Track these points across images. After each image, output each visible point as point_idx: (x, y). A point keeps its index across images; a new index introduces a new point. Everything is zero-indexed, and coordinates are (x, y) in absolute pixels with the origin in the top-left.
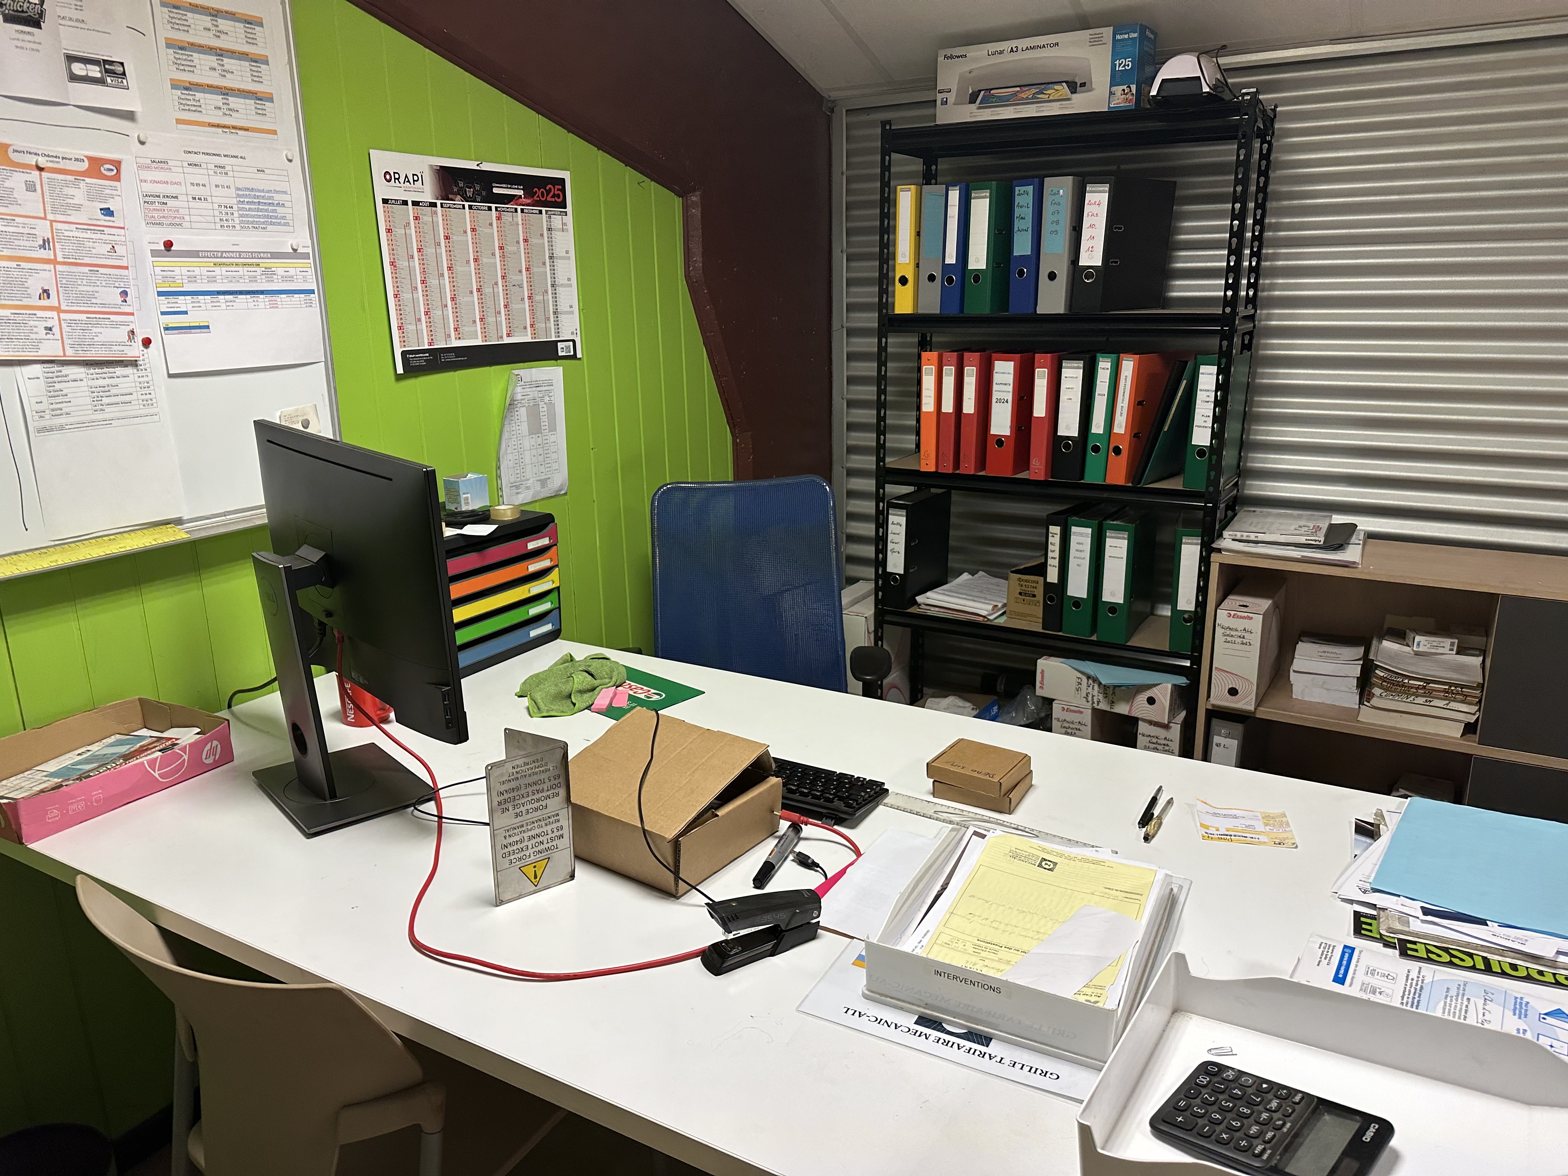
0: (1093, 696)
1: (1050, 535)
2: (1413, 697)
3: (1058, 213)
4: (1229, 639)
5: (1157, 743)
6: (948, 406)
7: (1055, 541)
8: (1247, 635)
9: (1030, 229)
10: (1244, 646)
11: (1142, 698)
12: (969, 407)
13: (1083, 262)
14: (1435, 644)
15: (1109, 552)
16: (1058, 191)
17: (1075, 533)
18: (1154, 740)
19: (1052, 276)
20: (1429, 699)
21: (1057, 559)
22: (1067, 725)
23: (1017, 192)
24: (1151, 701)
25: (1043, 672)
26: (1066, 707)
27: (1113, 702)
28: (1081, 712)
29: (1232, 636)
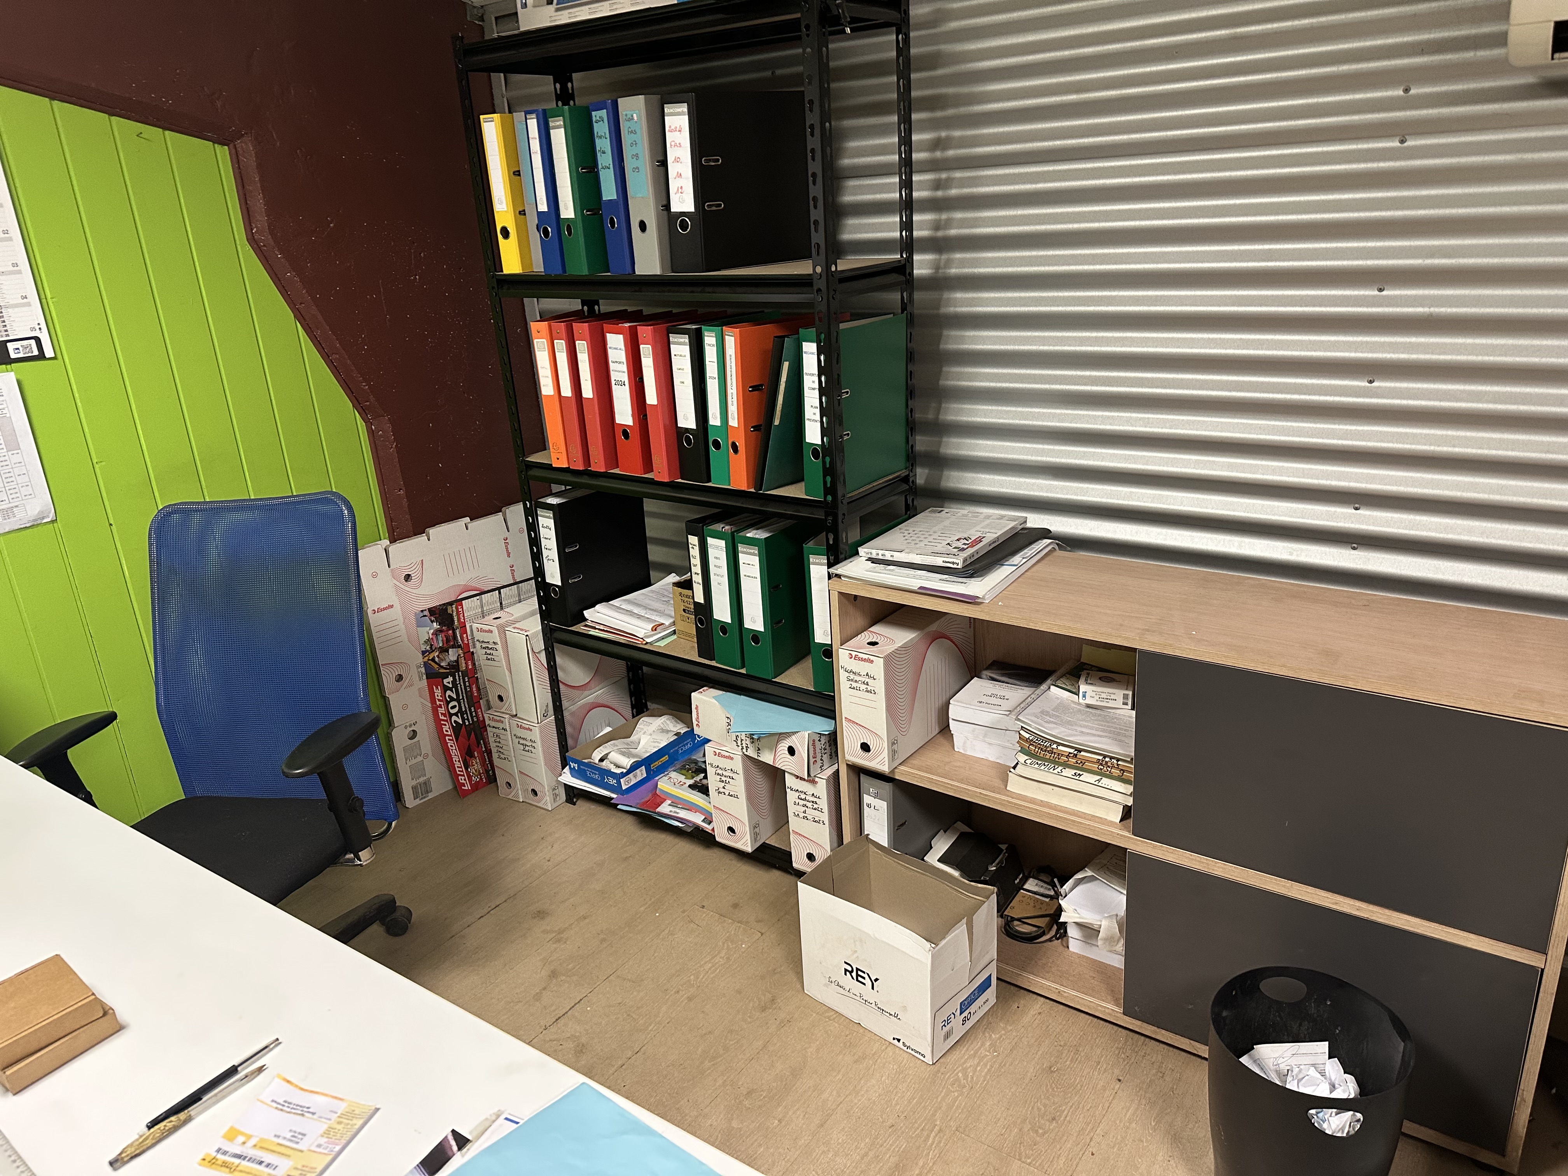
0: (742, 740)
1: (690, 546)
2: (1060, 768)
3: (636, 144)
4: (854, 685)
5: (805, 799)
6: (567, 391)
7: (695, 552)
8: (870, 681)
9: (611, 166)
10: (869, 694)
11: (783, 746)
12: (588, 391)
13: (675, 208)
14: (1104, 696)
15: (743, 570)
16: (632, 116)
17: (711, 545)
18: (803, 796)
19: (643, 226)
20: (1078, 772)
21: (700, 575)
22: (720, 772)
23: (594, 119)
24: (791, 751)
25: (697, 708)
26: (717, 751)
27: (759, 749)
28: (732, 759)
29: (856, 681)
